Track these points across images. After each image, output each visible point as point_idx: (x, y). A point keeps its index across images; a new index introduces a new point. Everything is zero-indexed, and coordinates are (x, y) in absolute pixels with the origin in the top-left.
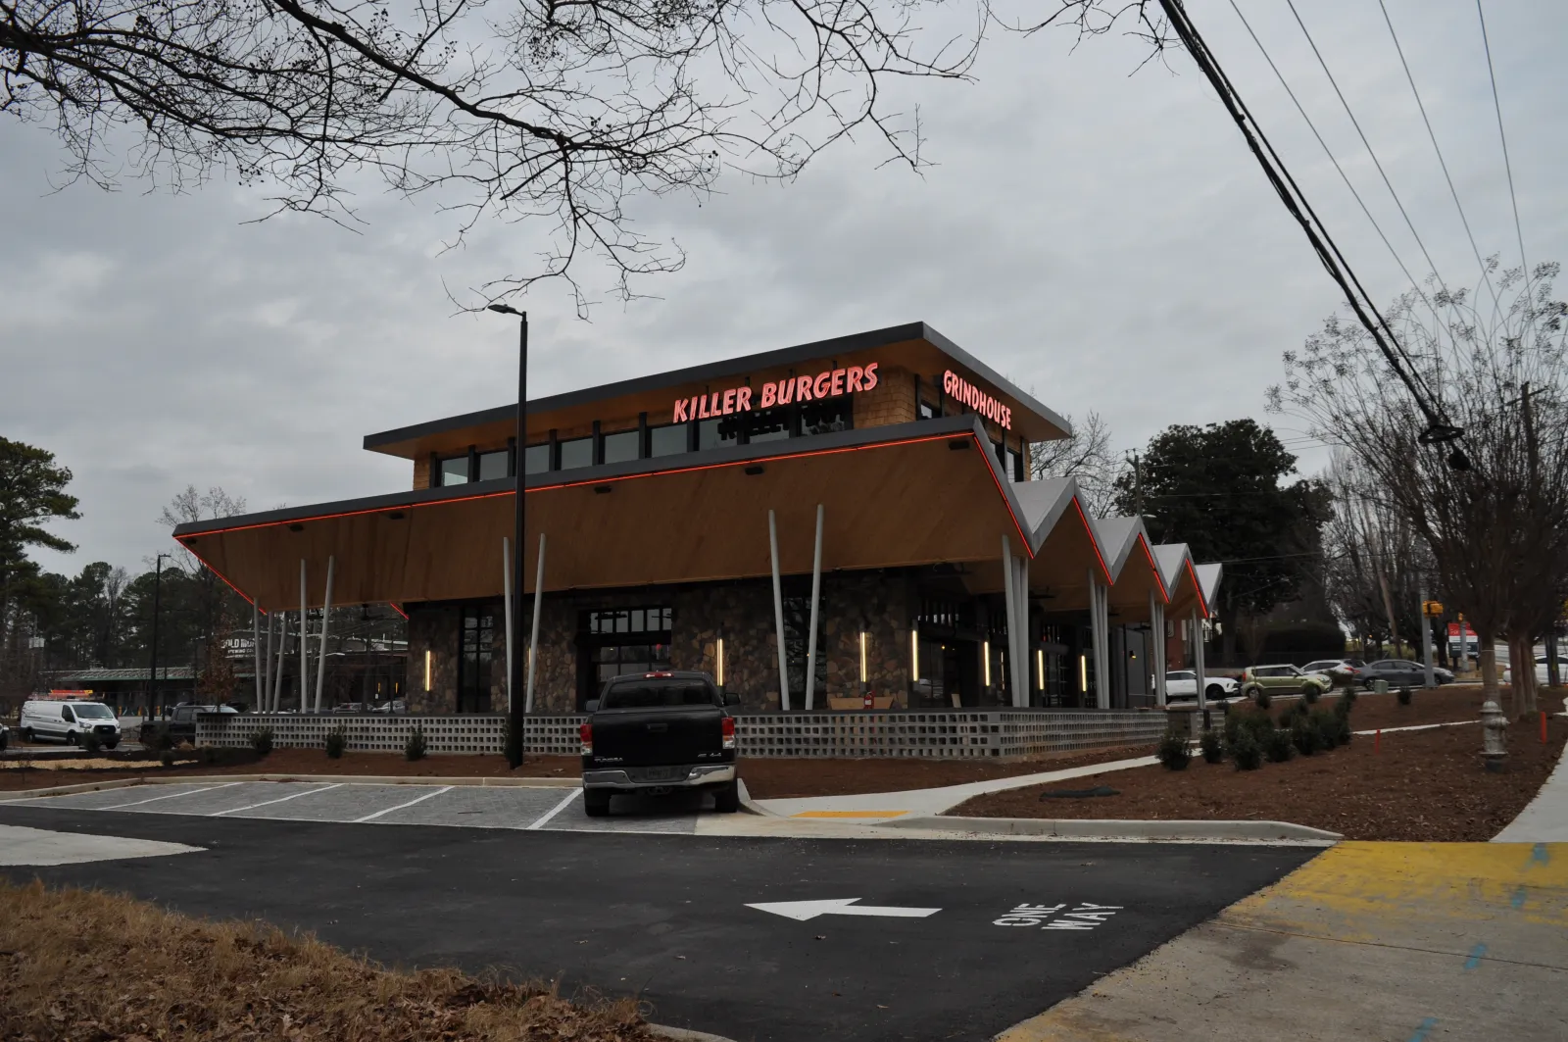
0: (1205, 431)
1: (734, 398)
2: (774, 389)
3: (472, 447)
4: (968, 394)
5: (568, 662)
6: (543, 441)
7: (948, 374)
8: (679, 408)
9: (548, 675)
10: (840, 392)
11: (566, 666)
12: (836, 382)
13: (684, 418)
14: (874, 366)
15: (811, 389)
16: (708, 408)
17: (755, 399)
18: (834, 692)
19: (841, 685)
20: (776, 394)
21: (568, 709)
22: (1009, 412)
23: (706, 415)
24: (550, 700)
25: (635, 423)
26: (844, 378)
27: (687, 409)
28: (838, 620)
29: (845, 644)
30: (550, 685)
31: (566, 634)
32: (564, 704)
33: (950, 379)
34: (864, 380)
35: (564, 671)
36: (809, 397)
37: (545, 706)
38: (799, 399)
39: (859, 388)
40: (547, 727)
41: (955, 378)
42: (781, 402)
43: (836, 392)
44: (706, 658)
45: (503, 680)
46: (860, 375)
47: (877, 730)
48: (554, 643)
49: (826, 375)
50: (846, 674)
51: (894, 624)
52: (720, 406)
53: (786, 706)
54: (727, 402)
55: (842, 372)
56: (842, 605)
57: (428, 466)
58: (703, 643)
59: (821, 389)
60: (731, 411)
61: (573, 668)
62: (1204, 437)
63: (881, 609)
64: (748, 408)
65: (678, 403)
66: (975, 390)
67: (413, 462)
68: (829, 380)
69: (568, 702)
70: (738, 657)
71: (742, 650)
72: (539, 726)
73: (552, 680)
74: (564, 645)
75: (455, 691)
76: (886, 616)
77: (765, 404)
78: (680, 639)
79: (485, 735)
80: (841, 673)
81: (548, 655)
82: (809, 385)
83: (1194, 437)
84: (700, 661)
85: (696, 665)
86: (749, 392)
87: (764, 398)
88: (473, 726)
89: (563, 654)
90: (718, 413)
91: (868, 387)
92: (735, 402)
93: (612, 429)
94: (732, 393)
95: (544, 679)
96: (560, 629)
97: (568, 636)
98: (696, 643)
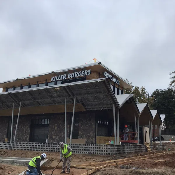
0: (163, 90)
1: (63, 76)
2: (70, 75)
3: (14, 86)
4: (110, 77)
6: (27, 85)
7: (105, 72)
8: (52, 78)
10: (83, 75)
12: (82, 73)
13: (53, 80)
14: (90, 70)
15: (78, 75)
16: (58, 79)
17: (67, 77)
20: (71, 76)
22: (119, 81)
23: (57, 80)
25: (45, 82)
26: (84, 72)
27: (54, 79)
28: (81, 122)
33: (106, 73)
34: (88, 73)
35: (27, 132)
36: (77, 76)
38: (75, 77)
39: (87, 74)
40: (17, 144)
41: (107, 73)
42: (72, 77)
43: (82, 75)
46: (87, 72)
47: (84, 147)
49: (81, 72)
50: (83, 134)
51: (93, 124)
52: (60, 78)
54: (61, 77)
55: (84, 71)
56: (82, 119)
57: (5, 90)
59: (79, 75)
60: (62, 79)
61: (29, 131)
62: (163, 92)
63: (90, 120)
64: (65, 78)
65: (52, 77)
66: (112, 76)
67: (2, 89)
68: (81, 73)
71: (62, 128)
72: (16, 144)
74: (28, 126)
76: (91, 122)
77: (68, 78)
78: (50, 125)
79: (5, 146)
80: (81, 134)
82: (77, 74)
83: (161, 91)
84: (54, 130)
86: (66, 75)
87: (68, 77)
88: (3, 144)
89: (27, 128)
90: (60, 79)
91: (89, 74)
92: (63, 77)
93: (40, 83)
94: (62, 75)
96: (27, 123)
97: (29, 124)
98: (53, 127)
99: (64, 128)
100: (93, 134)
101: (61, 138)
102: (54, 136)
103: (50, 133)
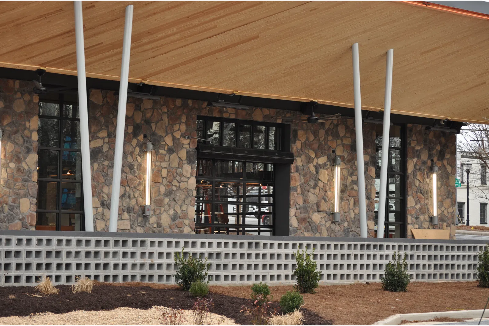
5: (189, 176)
9: (163, 189)
11: (184, 179)
18: (413, 223)
19: (417, 218)
21: (187, 230)
24: (165, 220)
28: (415, 160)
29: (420, 182)
30: (167, 200)
31: (186, 142)
32: (183, 224)
35: (183, 185)
37: (159, 225)
44: (321, 184)
45: (106, 190)
48: (171, 151)
50: (421, 209)
53: (381, 234)
56: (418, 148)
58: (318, 168)
61: (192, 182)
69: (187, 222)
70: (346, 186)
71: (350, 179)
73: (169, 193)
74: (183, 154)
75: (35, 201)
76: (445, 162)
80: (417, 207)
81: (165, 164)
84: (316, 185)
85: (312, 190)
89: (180, 166)
95: (159, 192)
96: (178, 135)
98: (312, 169)
99: (354, 178)
100: (450, 210)
101: (346, 224)
102: (318, 211)
103: (300, 201)
